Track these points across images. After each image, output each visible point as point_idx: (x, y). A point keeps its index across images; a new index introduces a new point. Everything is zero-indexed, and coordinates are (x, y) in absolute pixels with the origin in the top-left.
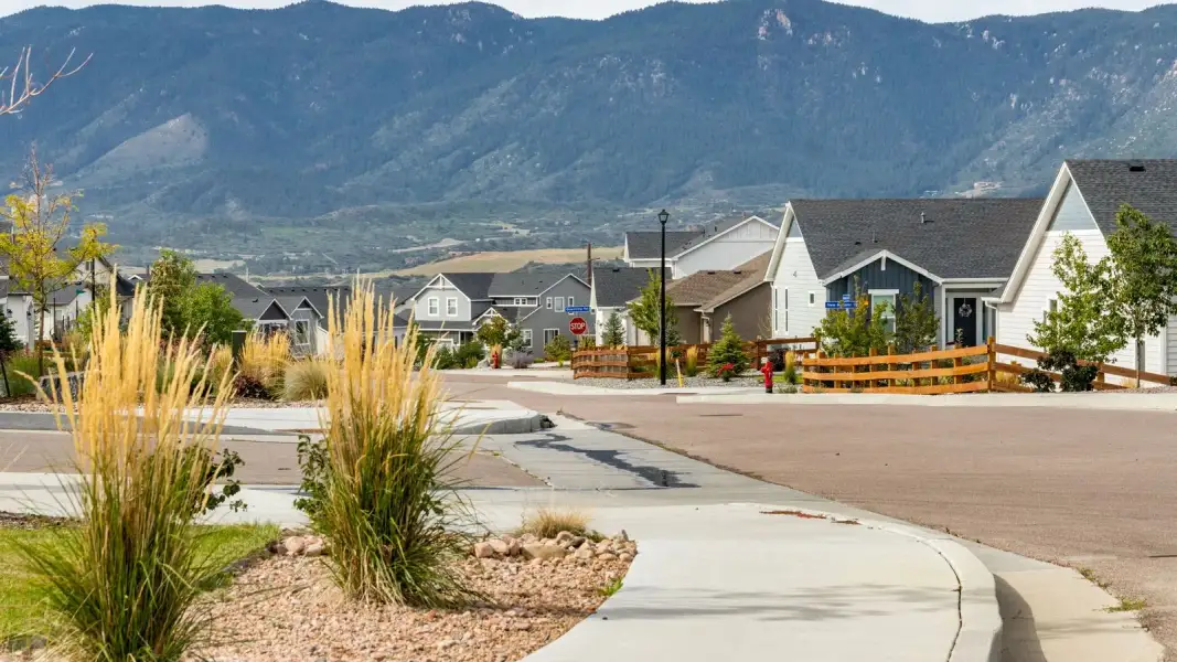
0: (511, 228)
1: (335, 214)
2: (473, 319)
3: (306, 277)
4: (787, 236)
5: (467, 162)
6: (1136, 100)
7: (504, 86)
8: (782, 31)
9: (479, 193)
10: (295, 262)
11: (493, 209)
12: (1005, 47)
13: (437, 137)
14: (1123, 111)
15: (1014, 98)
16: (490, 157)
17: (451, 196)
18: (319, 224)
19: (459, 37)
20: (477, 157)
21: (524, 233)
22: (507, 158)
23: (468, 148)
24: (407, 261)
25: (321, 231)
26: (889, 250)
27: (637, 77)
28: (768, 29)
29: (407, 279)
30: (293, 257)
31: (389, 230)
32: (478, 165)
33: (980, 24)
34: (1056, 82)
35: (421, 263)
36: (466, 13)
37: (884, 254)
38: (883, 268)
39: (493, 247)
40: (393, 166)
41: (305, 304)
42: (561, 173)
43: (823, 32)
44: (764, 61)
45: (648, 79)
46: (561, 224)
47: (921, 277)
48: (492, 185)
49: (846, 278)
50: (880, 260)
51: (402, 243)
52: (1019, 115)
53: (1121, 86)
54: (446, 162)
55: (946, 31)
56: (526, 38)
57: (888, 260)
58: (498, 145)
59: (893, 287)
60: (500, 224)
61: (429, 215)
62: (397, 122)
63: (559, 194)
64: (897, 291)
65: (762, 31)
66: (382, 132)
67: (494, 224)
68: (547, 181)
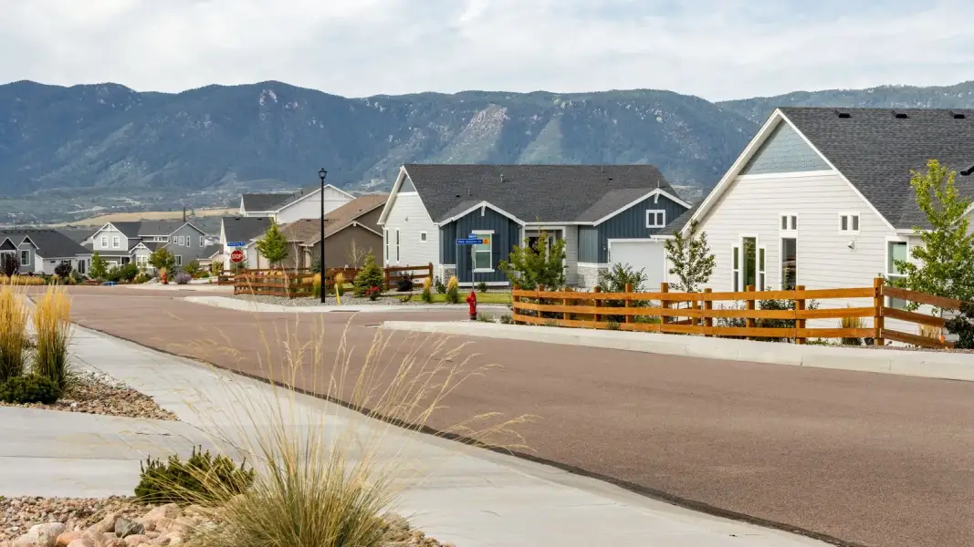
0: (130, 201)
1: (36, 193)
2: (129, 249)
3: (21, 226)
4: (399, 191)
5: (107, 166)
6: (452, 139)
7: (125, 128)
8: (272, 100)
9: (113, 182)
10: (15, 218)
11: (121, 191)
12: (386, 111)
13: (91, 153)
14: (446, 145)
15: (391, 137)
16: (119, 164)
17: (99, 184)
18: (28, 198)
19: (102, 101)
20: (112, 164)
21: (138, 203)
22: (128, 165)
23: (107, 159)
24: (76, 218)
25: (29, 202)
26: (488, 201)
27: (196, 122)
28: (265, 99)
29: (75, 227)
30: (13, 215)
31: (65, 201)
32: (113, 168)
33: (372, 99)
34: (412, 129)
35: (82, 219)
36: (106, 89)
37: (484, 204)
38: (483, 215)
39: (122, 210)
40: (67, 168)
41: (27, 240)
42: (156, 173)
43: (293, 101)
44: (263, 116)
45: (202, 125)
46: (157, 199)
47: (511, 221)
48: (120, 178)
49: (456, 222)
50: (480, 208)
51: (72, 208)
52: (393, 146)
53: (445, 131)
54: (95, 167)
55: (357, 103)
56: (138, 102)
57: (487, 208)
58: (123, 158)
59: (490, 229)
60: (124, 198)
61: (86, 193)
62: (69, 145)
63: (158, 183)
64: (493, 232)
65: (261, 100)
66: (61, 149)
67: (122, 199)
68: (149, 177)
